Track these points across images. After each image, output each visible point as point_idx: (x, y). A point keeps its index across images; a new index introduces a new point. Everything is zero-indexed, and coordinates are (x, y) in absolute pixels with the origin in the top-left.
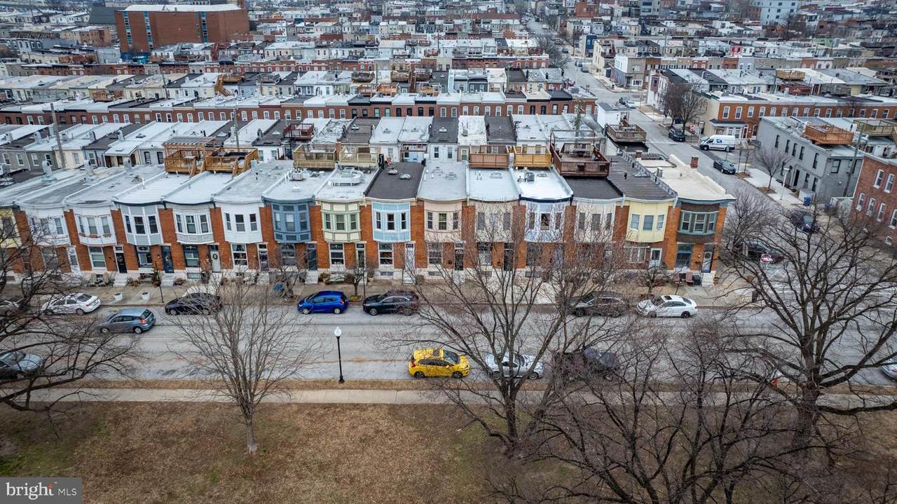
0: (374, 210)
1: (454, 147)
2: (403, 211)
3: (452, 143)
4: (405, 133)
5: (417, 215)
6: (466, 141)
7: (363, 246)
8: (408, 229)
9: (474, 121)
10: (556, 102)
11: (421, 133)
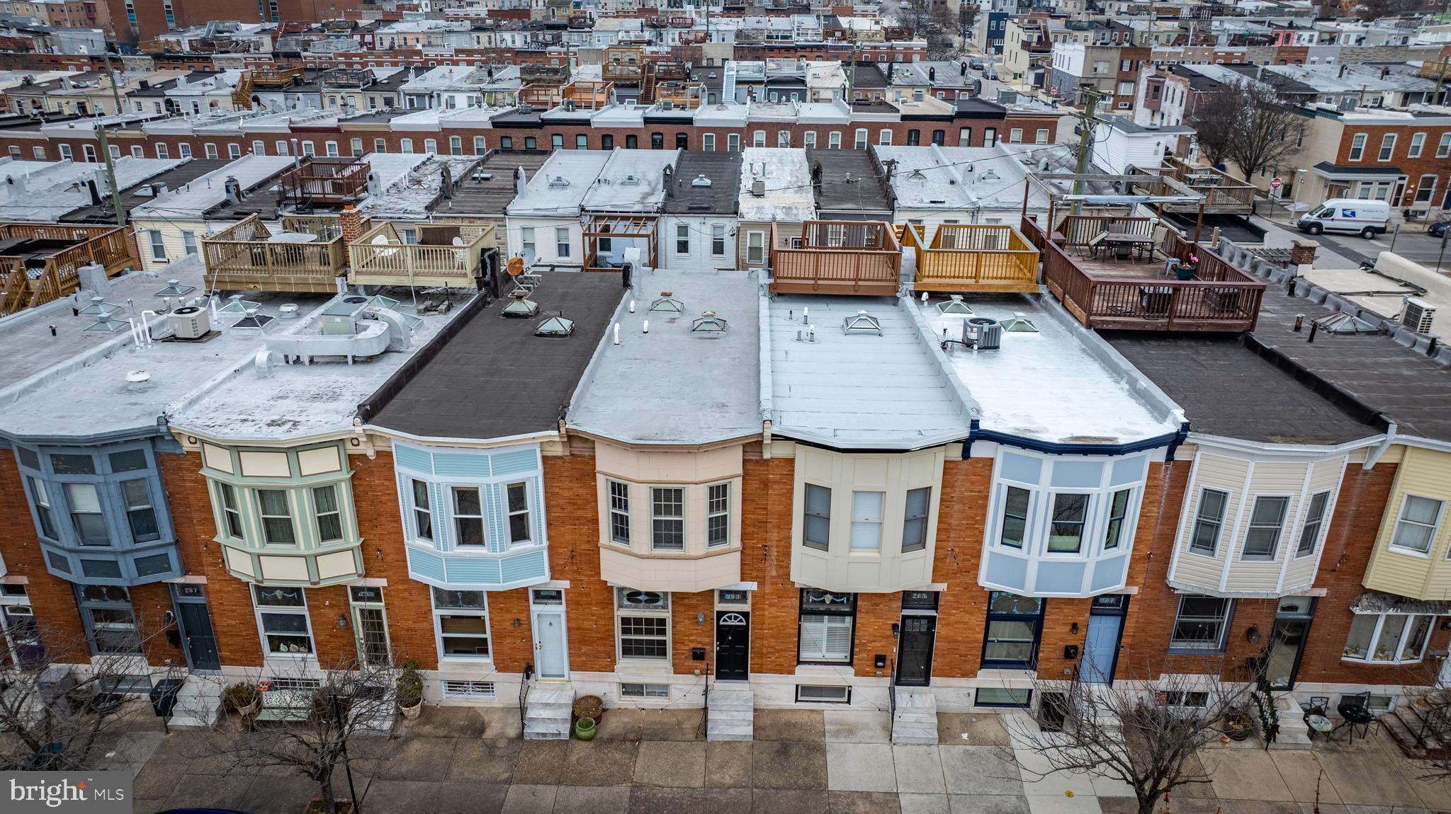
0: (404, 474)
1: (729, 224)
2: (515, 477)
3: (723, 214)
4: (604, 189)
5: (569, 489)
6: (759, 209)
7: (376, 594)
8: (538, 541)
9: (781, 162)
10: (968, 122)
11: (644, 188)
